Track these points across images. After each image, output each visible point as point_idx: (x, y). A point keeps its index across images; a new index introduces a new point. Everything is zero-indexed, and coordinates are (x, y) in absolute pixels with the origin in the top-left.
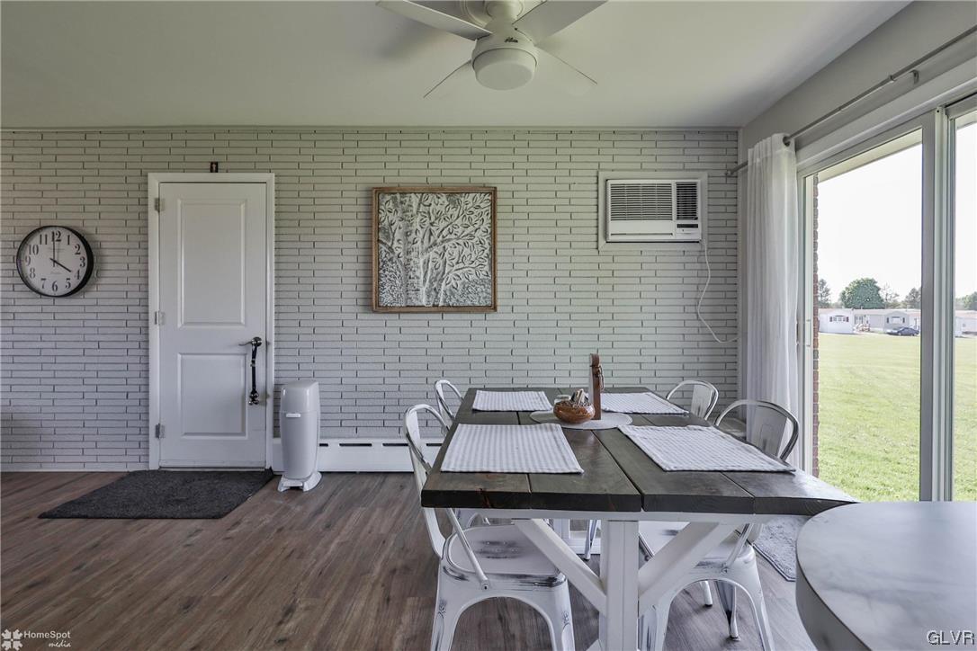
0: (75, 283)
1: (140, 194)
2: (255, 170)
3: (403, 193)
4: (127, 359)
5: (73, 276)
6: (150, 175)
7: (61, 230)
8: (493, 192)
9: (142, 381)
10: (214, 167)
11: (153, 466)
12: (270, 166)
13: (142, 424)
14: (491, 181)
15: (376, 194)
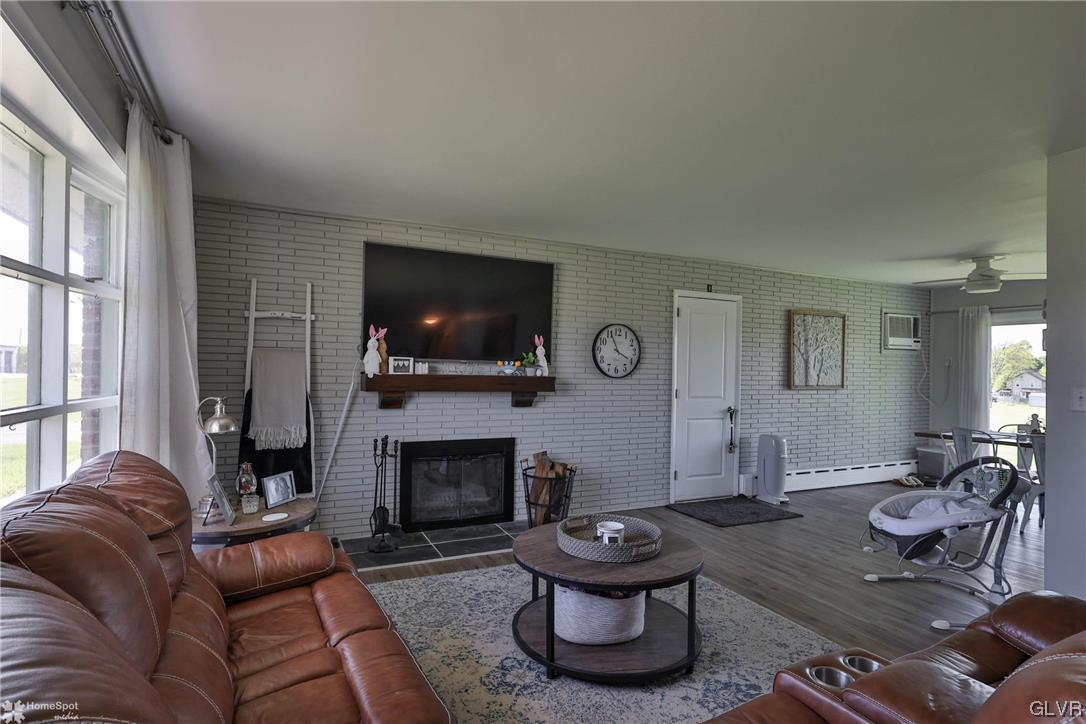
0: (630, 368)
1: (667, 304)
2: (730, 292)
3: (805, 315)
4: (656, 424)
5: (628, 362)
6: (676, 291)
7: (622, 328)
8: (844, 317)
9: (665, 440)
10: (709, 289)
11: (672, 502)
12: (739, 290)
13: (664, 471)
14: (842, 310)
15: (789, 316)
